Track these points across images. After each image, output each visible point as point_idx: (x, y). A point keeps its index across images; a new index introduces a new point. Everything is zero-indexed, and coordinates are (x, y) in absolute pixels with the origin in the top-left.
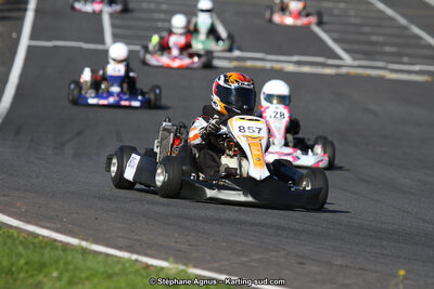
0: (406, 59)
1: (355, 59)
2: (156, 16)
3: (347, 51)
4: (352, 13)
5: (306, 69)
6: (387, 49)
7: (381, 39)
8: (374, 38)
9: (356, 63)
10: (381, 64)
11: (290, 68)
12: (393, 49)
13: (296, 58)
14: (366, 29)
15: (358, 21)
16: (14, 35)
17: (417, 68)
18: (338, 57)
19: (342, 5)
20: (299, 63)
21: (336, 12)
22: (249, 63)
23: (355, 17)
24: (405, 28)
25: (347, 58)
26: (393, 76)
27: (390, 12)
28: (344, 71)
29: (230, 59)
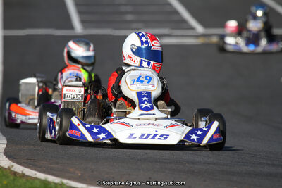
29: (197, 36)
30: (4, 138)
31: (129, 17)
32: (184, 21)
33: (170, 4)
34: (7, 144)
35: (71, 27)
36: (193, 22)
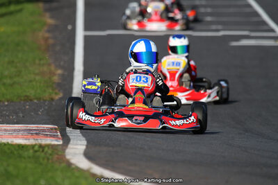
16: (70, 27)
30: (84, 139)
31: (209, 19)
32: (264, 23)
33: (249, 6)
34: (87, 146)
36: (272, 24)
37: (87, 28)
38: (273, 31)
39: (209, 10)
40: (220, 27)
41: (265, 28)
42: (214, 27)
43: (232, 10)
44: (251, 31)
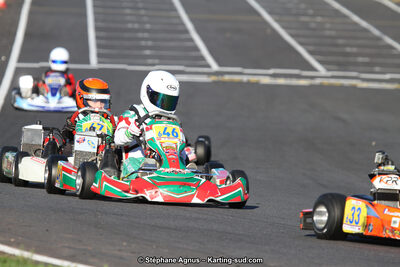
0: (377, 69)
1: (328, 70)
2: (140, 35)
3: (321, 62)
4: (328, 26)
5: (281, 81)
6: (360, 59)
7: (355, 50)
8: (348, 50)
9: (330, 74)
10: (354, 74)
11: (266, 80)
12: (366, 60)
13: (271, 71)
14: (341, 41)
15: (333, 33)
16: (3, 58)
17: (388, 76)
18: (313, 69)
19: (319, 19)
20: (274, 76)
21: (313, 25)
22: (227, 78)
23: (330, 29)
24: (379, 39)
25: (321, 70)
26: (365, 85)
27: (364, 24)
28: (318, 81)
29: (209, 74)
31: (148, 52)
32: (202, 58)
33: (192, 40)
35: (87, 61)
36: (210, 60)
37: (21, 59)
38: (208, 66)
39: (150, 43)
40: (157, 61)
41: (203, 63)
42: (150, 61)
43: (172, 44)
44: (187, 66)
